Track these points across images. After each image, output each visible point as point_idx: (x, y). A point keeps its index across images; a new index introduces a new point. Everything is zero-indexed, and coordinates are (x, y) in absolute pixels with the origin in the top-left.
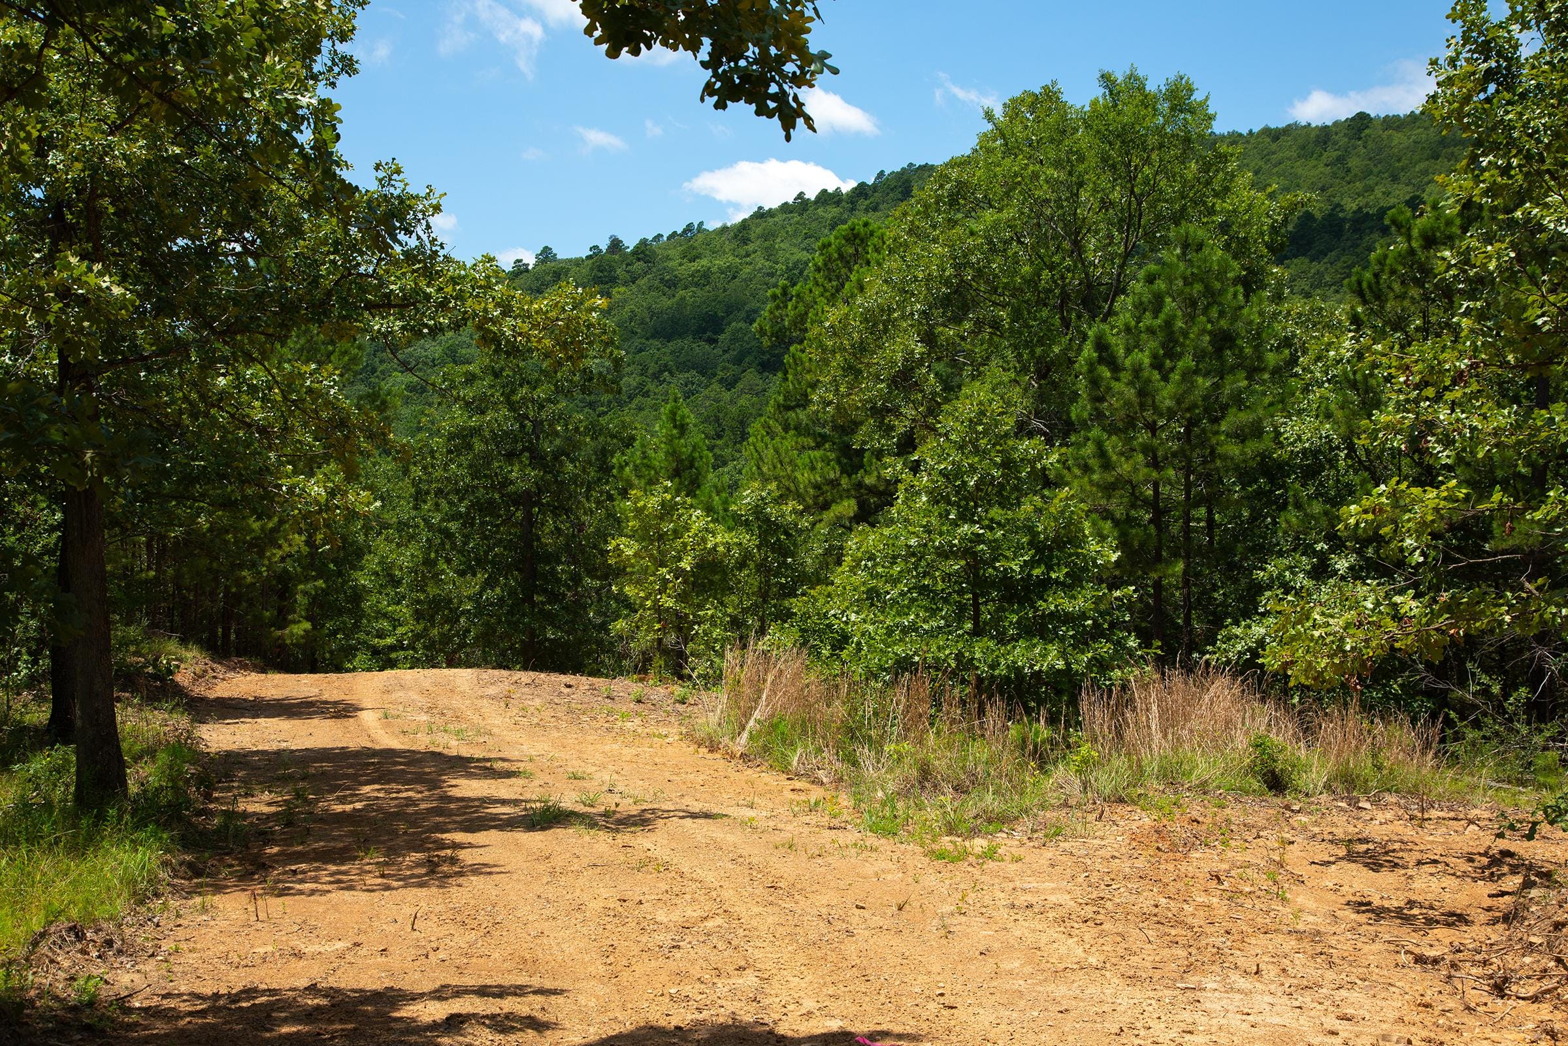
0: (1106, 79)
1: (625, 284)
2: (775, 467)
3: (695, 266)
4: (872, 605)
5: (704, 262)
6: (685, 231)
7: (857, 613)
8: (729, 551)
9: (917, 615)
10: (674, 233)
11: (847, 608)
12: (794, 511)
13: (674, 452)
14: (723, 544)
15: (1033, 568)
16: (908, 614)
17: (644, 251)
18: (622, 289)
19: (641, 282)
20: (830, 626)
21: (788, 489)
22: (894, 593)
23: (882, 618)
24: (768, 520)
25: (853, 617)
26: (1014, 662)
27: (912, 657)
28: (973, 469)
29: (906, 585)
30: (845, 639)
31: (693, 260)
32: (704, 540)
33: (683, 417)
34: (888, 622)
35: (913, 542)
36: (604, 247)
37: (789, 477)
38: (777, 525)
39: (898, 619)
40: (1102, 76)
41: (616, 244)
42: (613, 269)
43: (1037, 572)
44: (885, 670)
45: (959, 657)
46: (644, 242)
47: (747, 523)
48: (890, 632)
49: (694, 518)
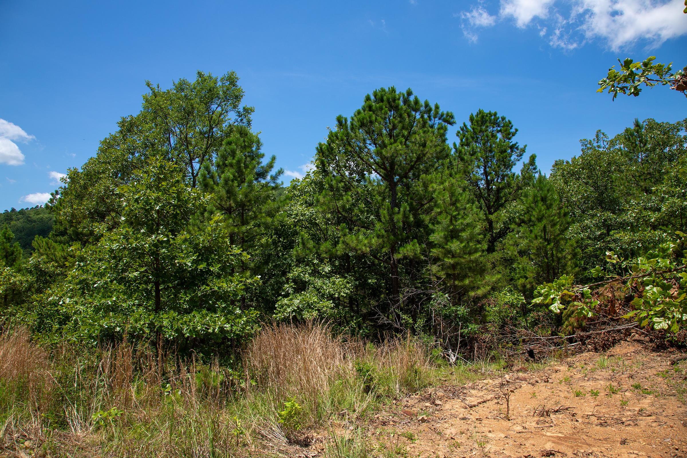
0: (200, 74)
1: (16, 221)
2: (46, 250)
3: (39, 216)
4: (83, 293)
5: (41, 215)
6: (36, 207)
7: (71, 298)
8: (21, 283)
9: (118, 298)
10: (33, 208)
11: (64, 295)
12: (53, 266)
13: (4, 248)
14: (19, 280)
15: (198, 264)
16: (111, 297)
17: (22, 212)
18: (14, 222)
19: (21, 220)
20: (57, 311)
21: (52, 259)
22: (100, 283)
23: (90, 300)
24: (41, 270)
25: (68, 301)
26: (194, 328)
27: (114, 328)
28: (158, 200)
29: (109, 278)
30: (67, 318)
31: (38, 215)
32: (9, 279)
33: (9, 235)
34: (96, 303)
35: (115, 246)
36: (9, 210)
37: (52, 254)
38: (45, 272)
39: (103, 301)
40: (199, 73)
41: (13, 210)
42: (11, 216)
43: (201, 267)
44: (93, 338)
45: (151, 325)
46: (22, 209)
47: (31, 272)
48: (97, 310)
49: (6, 270)
